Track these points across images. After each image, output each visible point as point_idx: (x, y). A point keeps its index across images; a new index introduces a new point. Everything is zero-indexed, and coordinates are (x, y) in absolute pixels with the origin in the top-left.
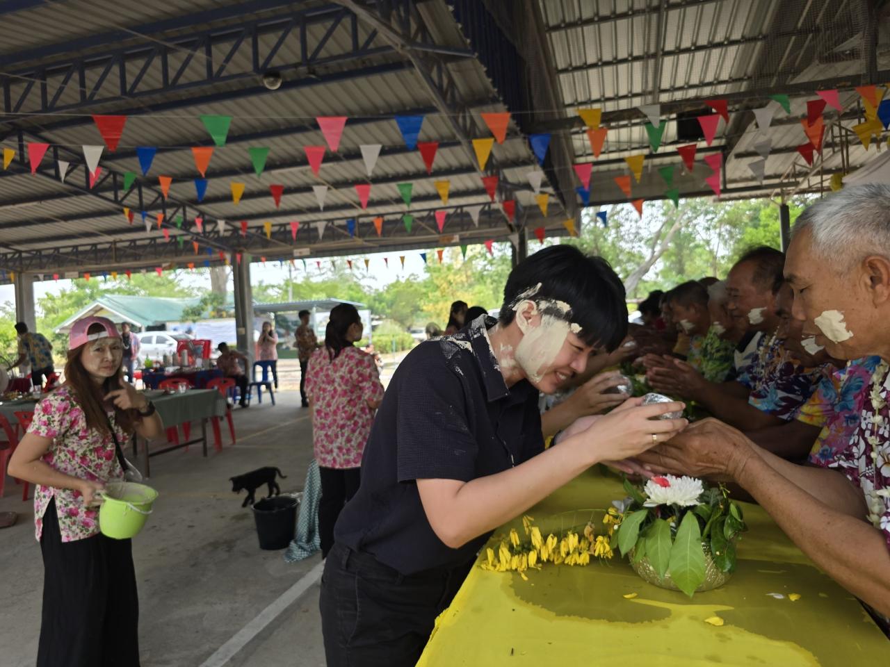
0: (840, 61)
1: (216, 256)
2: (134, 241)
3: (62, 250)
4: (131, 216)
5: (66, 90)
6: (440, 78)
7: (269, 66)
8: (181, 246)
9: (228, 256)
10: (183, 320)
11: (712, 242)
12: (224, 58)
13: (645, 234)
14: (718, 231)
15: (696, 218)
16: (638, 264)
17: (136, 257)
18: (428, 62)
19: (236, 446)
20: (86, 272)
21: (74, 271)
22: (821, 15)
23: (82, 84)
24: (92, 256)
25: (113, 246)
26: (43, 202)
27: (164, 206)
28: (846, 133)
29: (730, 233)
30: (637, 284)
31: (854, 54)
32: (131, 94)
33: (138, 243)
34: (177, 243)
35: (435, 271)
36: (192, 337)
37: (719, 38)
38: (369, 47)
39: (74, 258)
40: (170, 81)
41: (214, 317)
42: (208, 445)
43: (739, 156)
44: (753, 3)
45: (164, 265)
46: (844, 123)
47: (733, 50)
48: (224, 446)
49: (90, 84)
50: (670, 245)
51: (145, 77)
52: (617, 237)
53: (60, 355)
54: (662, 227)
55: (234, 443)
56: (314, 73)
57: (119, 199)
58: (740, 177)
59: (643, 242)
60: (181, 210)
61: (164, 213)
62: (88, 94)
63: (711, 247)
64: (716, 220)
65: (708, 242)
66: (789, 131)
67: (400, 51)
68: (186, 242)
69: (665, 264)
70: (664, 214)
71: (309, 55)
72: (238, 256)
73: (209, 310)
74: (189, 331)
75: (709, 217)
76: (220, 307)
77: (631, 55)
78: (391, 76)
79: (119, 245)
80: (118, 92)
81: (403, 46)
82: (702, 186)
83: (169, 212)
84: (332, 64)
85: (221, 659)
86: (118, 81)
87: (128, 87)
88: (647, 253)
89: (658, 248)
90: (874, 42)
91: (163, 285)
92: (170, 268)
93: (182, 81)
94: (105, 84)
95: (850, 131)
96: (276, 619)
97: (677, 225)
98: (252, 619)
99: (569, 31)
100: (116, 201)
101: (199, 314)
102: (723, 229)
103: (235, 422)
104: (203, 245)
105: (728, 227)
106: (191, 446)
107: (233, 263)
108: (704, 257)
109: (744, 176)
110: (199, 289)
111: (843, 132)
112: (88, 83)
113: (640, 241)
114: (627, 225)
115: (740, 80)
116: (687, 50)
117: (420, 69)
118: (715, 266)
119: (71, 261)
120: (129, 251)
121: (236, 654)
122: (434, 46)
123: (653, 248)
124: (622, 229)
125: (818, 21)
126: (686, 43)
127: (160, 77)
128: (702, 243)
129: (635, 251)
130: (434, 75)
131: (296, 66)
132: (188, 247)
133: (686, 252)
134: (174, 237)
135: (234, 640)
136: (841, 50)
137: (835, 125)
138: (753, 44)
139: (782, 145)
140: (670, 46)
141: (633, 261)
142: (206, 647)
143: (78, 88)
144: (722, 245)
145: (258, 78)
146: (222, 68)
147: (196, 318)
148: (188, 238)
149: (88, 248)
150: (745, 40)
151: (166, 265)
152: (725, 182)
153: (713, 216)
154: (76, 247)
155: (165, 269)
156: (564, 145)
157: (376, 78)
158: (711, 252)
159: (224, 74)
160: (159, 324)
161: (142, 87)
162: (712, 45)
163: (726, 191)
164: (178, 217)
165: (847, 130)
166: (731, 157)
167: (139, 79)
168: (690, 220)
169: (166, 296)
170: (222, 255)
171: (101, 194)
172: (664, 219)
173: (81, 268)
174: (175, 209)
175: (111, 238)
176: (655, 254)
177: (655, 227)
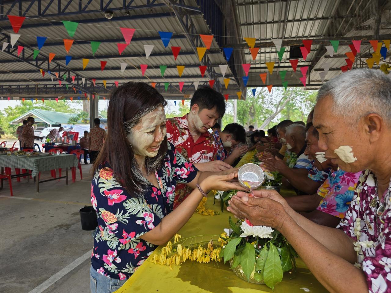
0: (363, 30)
1: (83, 95)
2: (46, 85)
3: (12, 87)
4: (43, 73)
5: (12, 11)
6: (187, 21)
7: (108, 8)
8: (67, 89)
9: (88, 96)
10: (69, 123)
11: (302, 108)
12: (87, 2)
13: (274, 102)
14: (305, 103)
15: (296, 97)
16: (270, 115)
17: (46, 93)
18: (182, 13)
19: (82, 181)
20: (23, 98)
21: (18, 96)
22: (357, 9)
23: (20, 8)
24: (27, 90)
25: (36, 87)
26: (3, 64)
27: (59, 70)
28: (363, 63)
29: (310, 104)
30: (269, 123)
31: (370, 27)
32: (43, 15)
33: (48, 86)
34: (65, 88)
35: (183, 111)
36: (72, 131)
37: (312, 16)
38: (155, 3)
39: (18, 90)
40: (61, 11)
41: (83, 123)
42: (69, 180)
43: (316, 70)
44: (328, 1)
45: (59, 97)
46: (362, 59)
47: (317, 22)
48: (76, 180)
49: (24, 9)
50: (284, 107)
51: (50, 8)
52: (262, 102)
53: (11, 134)
54: (281, 100)
55: (82, 179)
56: (128, 13)
57: (38, 65)
58: (316, 80)
59: (273, 105)
60: (67, 73)
61: (59, 73)
62: (23, 13)
63: (302, 110)
64: (305, 98)
65: (301, 108)
66: (339, 60)
67: (168, 6)
68: (69, 88)
69: (282, 116)
70: (283, 94)
71: (127, 4)
72: (93, 96)
73: (81, 119)
74: (71, 128)
75: (302, 97)
76: (86, 118)
77: (273, 20)
78: (165, 19)
79: (39, 86)
80: (37, 13)
81: (170, 4)
82: (299, 82)
83: (62, 73)
84: (137, 10)
85: (50, 283)
86: (37, 8)
87: (42, 12)
88: (274, 110)
89: (279, 109)
90: (379, 21)
91: (61, 107)
92: (62, 99)
93: (67, 11)
94: (31, 9)
95: (364, 63)
96: (81, 264)
97: (288, 99)
98: (70, 264)
99: (247, 6)
100: (36, 66)
101: (76, 121)
102: (307, 103)
103: (83, 170)
104: (78, 90)
105: (310, 102)
106: (61, 179)
107: (91, 99)
108: (299, 114)
109: (318, 79)
110: (78, 110)
111: (362, 63)
112: (23, 8)
113: (272, 105)
114: (267, 97)
115: (320, 36)
116: (298, 20)
117: (177, 16)
118: (302, 118)
119: (17, 92)
120: (44, 90)
121: (58, 280)
122: (184, 6)
123: (277, 108)
124: (265, 99)
125: (355, 12)
126: (298, 17)
127: (57, 8)
128: (298, 108)
129: (269, 109)
130: (184, 19)
131: (120, 9)
132: (71, 90)
133: (291, 111)
134: (64, 85)
135: (59, 273)
136: (364, 25)
137: (358, 59)
138: (327, 20)
139: (335, 67)
140: (290, 18)
141: (268, 113)
142: (44, 276)
143: (18, 10)
144: (306, 109)
145: (103, 13)
146: (86, 7)
147: (74, 123)
148: (71, 86)
149: (25, 86)
150: (323, 18)
151: (60, 97)
152: (309, 81)
153: (304, 97)
154: (19, 86)
155: (60, 99)
156: (241, 58)
157: (158, 19)
158: (301, 112)
159: (87, 9)
160: (58, 124)
161: (48, 12)
162: (309, 19)
163: (309, 85)
164: (66, 76)
165: (363, 62)
166: (313, 70)
167: (47, 8)
168: (293, 98)
169: (63, 112)
170: (86, 95)
171: (30, 62)
172: (283, 96)
173: (20, 95)
174: (65, 72)
175: (35, 83)
176: (278, 111)
177: (279, 99)
